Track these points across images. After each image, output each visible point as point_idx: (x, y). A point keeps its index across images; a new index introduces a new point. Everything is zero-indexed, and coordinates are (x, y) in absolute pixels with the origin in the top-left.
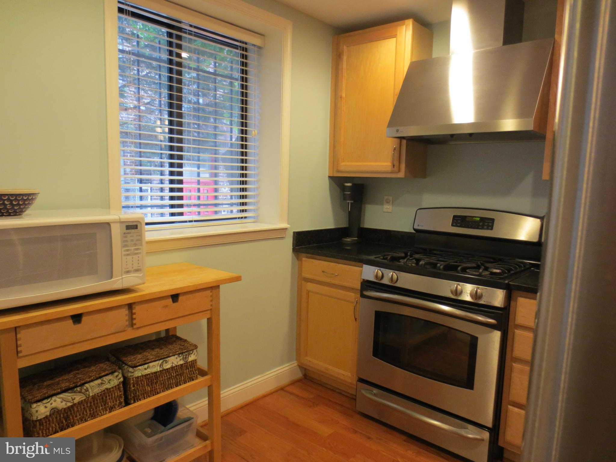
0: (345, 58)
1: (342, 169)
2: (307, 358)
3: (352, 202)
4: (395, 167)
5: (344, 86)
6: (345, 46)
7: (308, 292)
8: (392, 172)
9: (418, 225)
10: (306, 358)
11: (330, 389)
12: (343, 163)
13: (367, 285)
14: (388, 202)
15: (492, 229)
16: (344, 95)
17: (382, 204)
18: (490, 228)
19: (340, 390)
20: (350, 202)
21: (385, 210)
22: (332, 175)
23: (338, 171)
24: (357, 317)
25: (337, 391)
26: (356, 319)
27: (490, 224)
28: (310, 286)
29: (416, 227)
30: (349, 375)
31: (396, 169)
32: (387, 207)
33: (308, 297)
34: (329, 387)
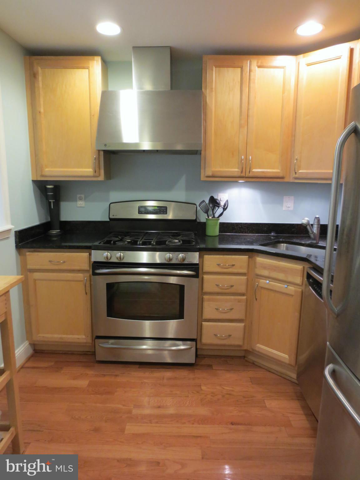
0: (40, 78)
1: (47, 174)
2: (40, 335)
3: (54, 201)
4: (96, 172)
5: (42, 102)
6: (39, 67)
7: (35, 280)
8: (94, 177)
9: (113, 215)
10: (38, 336)
11: (62, 354)
12: (47, 169)
13: (97, 265)
14: (81, 199)
15: (166, 214)
16: (42, 110)
17: (76, 201)
18: (165, 213)
19: (72, 351)
20: (52, 201)
21: (78, 206)
22: (35, 179)
23: (42, 176)
24: (87, 292)
25: (69, 353)
26: (86, 293)
27: (165, 211)
28: (37, 275)
29: (111, 217)
30: (84, 337)
31: (97, 174)
32: (81, 203)
33: (35, 284)
34: (61, 352)
